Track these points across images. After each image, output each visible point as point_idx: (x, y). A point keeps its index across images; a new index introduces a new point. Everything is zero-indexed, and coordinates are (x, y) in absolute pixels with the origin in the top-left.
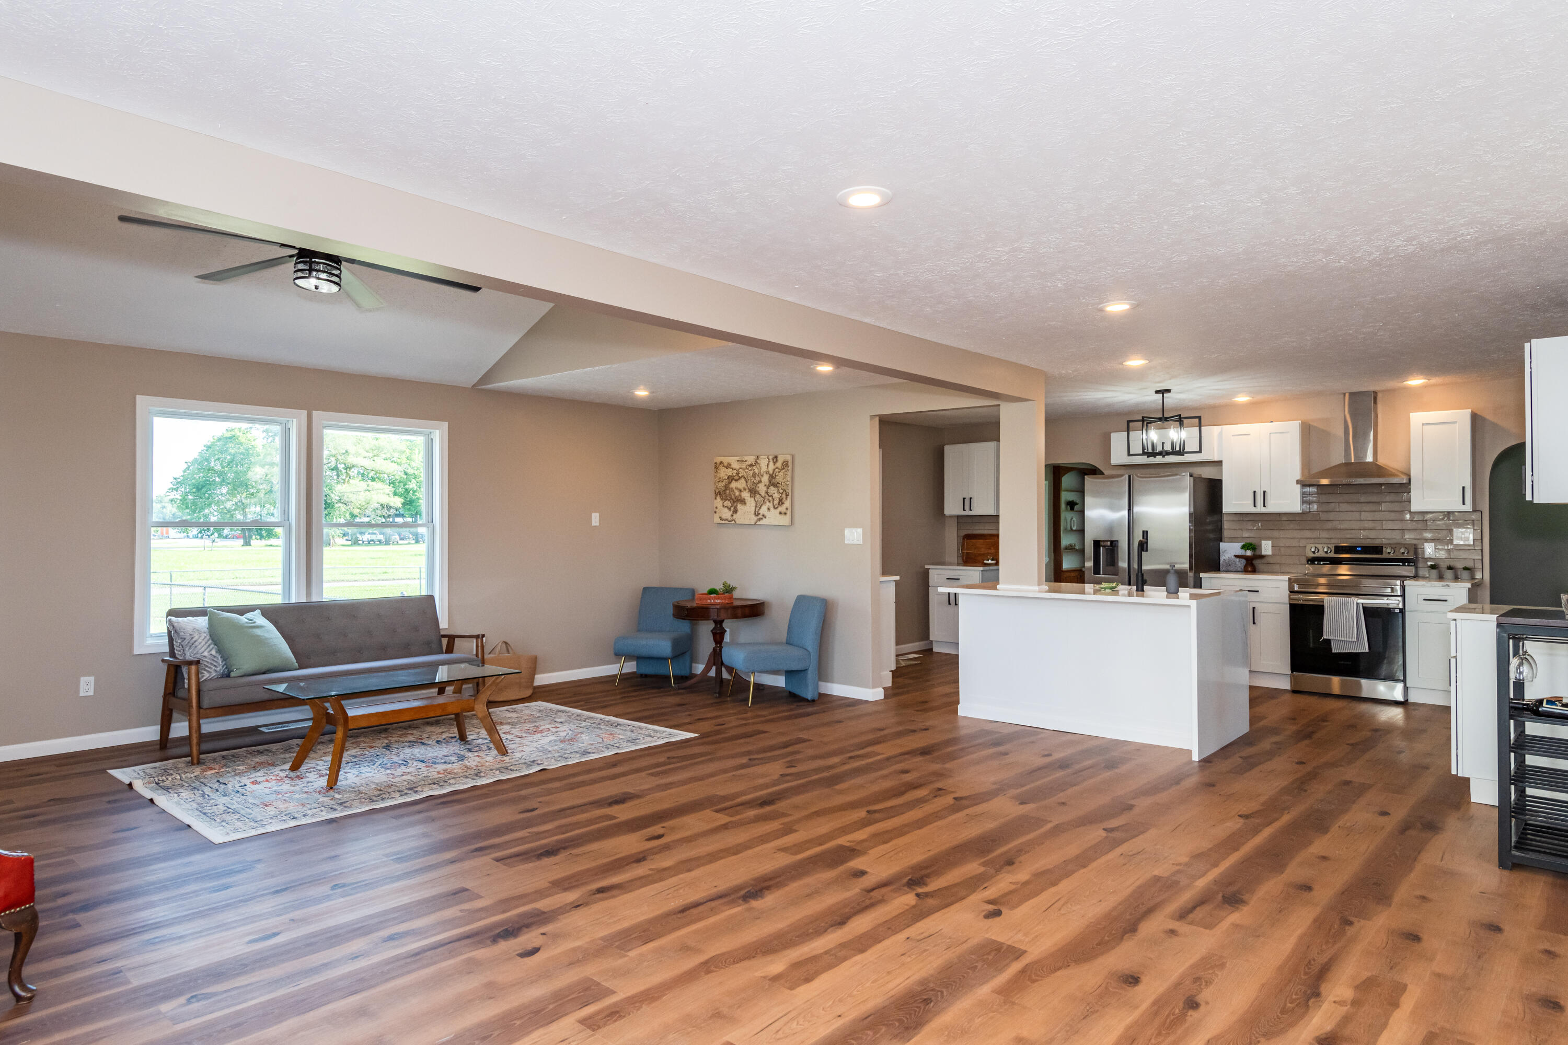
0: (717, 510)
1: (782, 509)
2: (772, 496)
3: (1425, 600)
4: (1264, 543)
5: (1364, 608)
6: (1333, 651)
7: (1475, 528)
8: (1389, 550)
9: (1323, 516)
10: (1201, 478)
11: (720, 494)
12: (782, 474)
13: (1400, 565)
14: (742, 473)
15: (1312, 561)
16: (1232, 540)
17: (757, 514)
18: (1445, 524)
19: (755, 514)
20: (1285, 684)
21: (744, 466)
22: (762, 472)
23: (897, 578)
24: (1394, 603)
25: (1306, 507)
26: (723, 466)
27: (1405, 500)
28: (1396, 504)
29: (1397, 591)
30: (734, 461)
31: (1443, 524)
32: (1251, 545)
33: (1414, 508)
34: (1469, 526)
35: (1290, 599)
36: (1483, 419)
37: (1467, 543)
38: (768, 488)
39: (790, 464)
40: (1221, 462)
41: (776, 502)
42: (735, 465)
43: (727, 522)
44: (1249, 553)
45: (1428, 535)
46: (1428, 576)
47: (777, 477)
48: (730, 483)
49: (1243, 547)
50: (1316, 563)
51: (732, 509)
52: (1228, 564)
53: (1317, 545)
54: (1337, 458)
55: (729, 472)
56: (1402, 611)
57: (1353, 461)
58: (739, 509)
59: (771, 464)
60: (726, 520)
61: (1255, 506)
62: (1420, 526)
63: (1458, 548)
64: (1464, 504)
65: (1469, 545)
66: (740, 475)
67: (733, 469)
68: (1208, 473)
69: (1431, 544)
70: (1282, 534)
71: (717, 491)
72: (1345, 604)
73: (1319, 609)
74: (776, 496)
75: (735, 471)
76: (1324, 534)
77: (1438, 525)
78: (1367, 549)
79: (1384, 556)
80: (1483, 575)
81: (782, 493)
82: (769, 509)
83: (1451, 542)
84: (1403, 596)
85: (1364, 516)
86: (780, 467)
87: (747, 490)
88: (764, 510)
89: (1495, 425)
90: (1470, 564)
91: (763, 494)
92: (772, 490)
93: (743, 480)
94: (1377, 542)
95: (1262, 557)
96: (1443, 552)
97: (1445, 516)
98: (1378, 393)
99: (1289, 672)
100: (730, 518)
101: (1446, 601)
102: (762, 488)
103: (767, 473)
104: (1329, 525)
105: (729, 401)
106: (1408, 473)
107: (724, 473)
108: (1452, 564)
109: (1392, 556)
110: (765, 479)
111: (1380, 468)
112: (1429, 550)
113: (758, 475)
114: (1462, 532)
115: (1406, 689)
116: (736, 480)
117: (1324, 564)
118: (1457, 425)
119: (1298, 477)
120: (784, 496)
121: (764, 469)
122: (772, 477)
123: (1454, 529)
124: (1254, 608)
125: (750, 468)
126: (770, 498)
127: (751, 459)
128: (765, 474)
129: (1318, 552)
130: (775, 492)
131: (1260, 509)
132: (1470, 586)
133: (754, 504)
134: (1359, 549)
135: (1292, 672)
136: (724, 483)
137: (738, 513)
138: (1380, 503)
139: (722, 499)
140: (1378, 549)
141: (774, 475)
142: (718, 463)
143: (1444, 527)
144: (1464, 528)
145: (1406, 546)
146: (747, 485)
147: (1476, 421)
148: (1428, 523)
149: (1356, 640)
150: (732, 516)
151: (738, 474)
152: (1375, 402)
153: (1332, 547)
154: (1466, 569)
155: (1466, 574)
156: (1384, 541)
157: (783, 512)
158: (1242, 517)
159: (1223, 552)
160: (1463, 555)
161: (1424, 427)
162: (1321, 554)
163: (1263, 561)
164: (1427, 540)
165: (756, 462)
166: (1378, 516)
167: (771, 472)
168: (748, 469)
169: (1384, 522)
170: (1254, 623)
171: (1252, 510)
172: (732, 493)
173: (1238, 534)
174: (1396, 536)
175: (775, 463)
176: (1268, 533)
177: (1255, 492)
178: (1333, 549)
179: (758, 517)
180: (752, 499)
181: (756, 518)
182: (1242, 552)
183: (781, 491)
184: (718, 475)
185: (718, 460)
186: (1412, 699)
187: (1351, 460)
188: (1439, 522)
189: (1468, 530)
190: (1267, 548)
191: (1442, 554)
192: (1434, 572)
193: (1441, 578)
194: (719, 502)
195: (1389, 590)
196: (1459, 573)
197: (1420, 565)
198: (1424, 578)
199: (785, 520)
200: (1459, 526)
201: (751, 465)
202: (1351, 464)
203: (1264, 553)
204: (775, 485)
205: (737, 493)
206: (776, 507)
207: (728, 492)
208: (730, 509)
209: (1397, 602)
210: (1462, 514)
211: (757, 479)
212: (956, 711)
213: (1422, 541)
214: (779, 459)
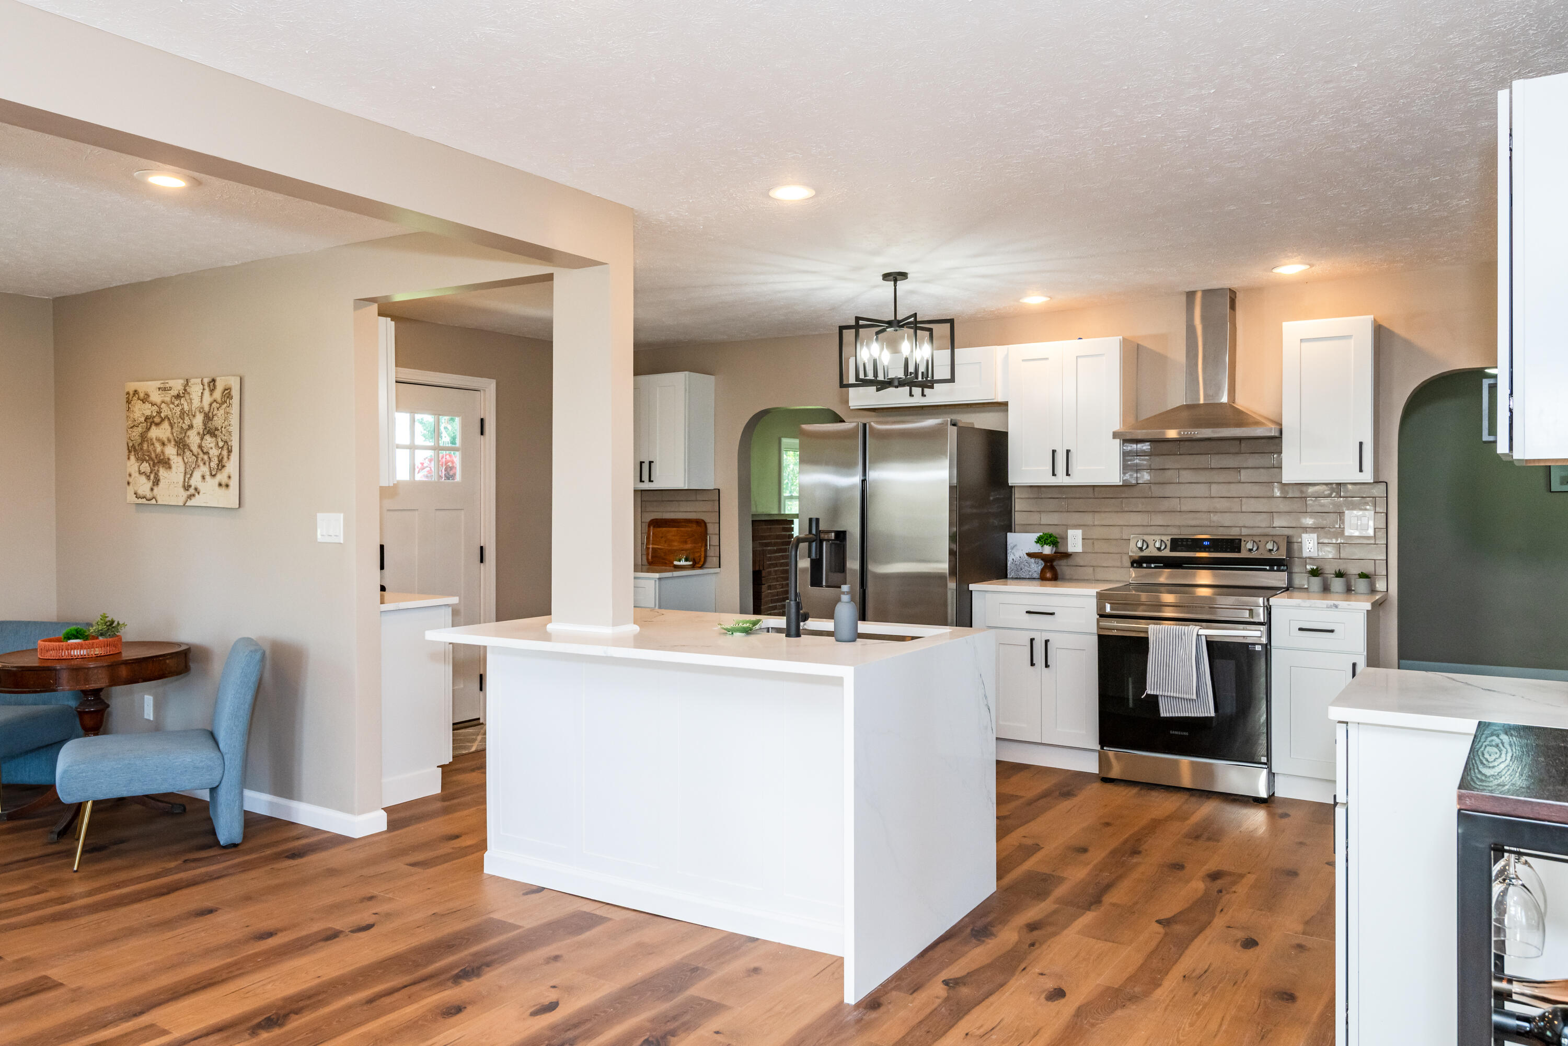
0: (131, 480)
1: (222, 477)
2: (207, 453)
3: (1300, 629)
4: (1071, 533)
5: (1209, 644)
6: (1162, 715)
7: (1378, 509)
8: (1249, 546)
9: (1157, 491)
10: (973, 429)
11: (135, 450)
12: (221, 411)
13: (1265, 570)
14: (165, 411)
15: (1138, 563)
16: (1026, 529)
17: (187, 487)
18: (1334, 504)
19: (184, 487)
20: (1091, 765)
21: (168, 399)
22: (194, 410)
23: (454, 600)
24: (1254, 635)
25: (1131, 477)
26: (139, 399)
27: (1275, 466)
28: (1262, 470)
29: (1258, 615)
30: (151, 387)
31: (1331, 504)
32: (1051, 536)
33: (1288, 476)
34: (1368, 507)
35: (1099, 627)
36: (1391, 333)
37: (1364, 534)
38: (202, 439)
39: (235, 393)
40: (1005, 404)
41: (214, 464)
42: (156, 397)
43: (144, 501)
44: (1047, 550)
45: (1309, 521)
46: (1306, 586)
47: (215, 418)
48: (148, 429)
49: (1039, 540)
50: (1145, 565)
51: (152, 476)
52: (1019, 568)
53: (1146, 538)
54: (1177, 397)
55: (148, 410)
56: (1267, 647)
57: (1202, 401)
58: (161, 478)
59: (207, 393)
60: (144, 497)
61: (1054, 474)
62: (1296, 506)
63: (1351, 542)
64: (1361, 470)
65: (1368, 538)
66: (162, 415)
67: (153, 405)
68: (986, 421)
69: (1311, 535)
70: (1098, 519)
71: (131, 444)
72: (1180, 637)
73: (1140, 645)
74: (214, 452)
75: (155, 408)
76: (1159, 520)
77: (1322, 506)
78: (1217, 544)
79: (1244, 554)
80: (1389, 585)
81: (222, 448)
82: (203, 477)
83: (1341, 532)
84: (1268, 623)
85: (1215, 490)
86: (219, 400)
87: (173, 443)
88: (196, 480)
89: (1407, 343)
90: (1368, 568)
91: (195, 449)
92: (209, 441)
93: (166, 425)
94: (1233, 533)
95: (1067, 555)
96: (1328, 549)
97: (1333, 490)
98: (1238, 293)
99: (1098, 747)
100: (149, 494)
101: (1332, 631)
102: (193, 439)
103: (201, 410)
104: (1165, 505)
105: (149, 279)
106: (1279, 421)
107: (141, 411)
108: (1342, 567)
109: (1254, 555)
110: (198, 421)
111: (1239, 412)
112: (1309, 545)
113: (188, 415)
114: (1357, 516)
115: (1271, 775)
116: (157, 424)
117: (1155, 567)
118: (1352, 341)
119: (1117, 426)
120: (225, 453)
121: (196, 403)
122: (208, 418)
123: (1347, 512)
124: (1047, 642)
125: (176, 402)
126: (206, 457)
127: (177, 385)
128: (198, 413)
129: (1147, 547)
130: (213, 445)
131: (1061, 479)
132: (1370, 608)
133: (182, 469)
134: (1206, 543)
135: (1102, 748)
136: (140, 429)
137: (161, 484)
138: (1238, 469)
139: (137, 459)
140: (1233, 544)
141: (210, 414)
142: (131, 393)
143: (1331, 508)
144: (1361, 509)
145: (1275, 539)
146: (172, 434)
147: (1380, 334)
148: (1309, 502)
149: (1194, 697)
150: (152, 489)
151: (159, 413)
152: (1233, 306)
153: (1167, 539)
154: (1363, 576)
155: (1362, 585)
156: (1245, 531)
157: (224, 481)
158: (1038, 490)
159: (1012, 549)
160: (1358, 553)
161: (1304, 345)
162: (1152, 552)
163: (1070, 561)
164: (1306, 529)
165: (185, 390)
166: (1234, 490)
167: (206, 409)
168: (173, 403)
169: (1244, 500)
170: (1047, 666)
171: (1050, 481)
172: (151, 448)
173: (1034, 518)
174: (1261, 522)
175: (212, 391)
176: (1075, 518)
177: (1054, 452)
178: (1169, 544)
179: (189, 493)
180: (180, 459)
181: (185, 494)
182: (1036, 548)
183: (221, 444)
184: (132, 416)
185: (131, 386)
186: (1280, 793)
187: (1199, 400)
188: (1323, 501)
189: (1367, 513)
190: (1075, 542)
191: (1329, 553)
192: (1316, 582)
193: (1326, 589)
194: (133, 465)
195: (1247, 613)
196: (1353, 583)
197: (1296, 569)
198: (1301, 589)
199: (229, 498)
200: (1353, 507)
201: (178, 397)
202: (1199, 406)
203: (1071, 549)
204: (212, 433)
205: (159, 448)
206: (214, 473)
207: (145, 446)
208: (148, 477)
209: (1258, 634)
210: (1358, 487)
211: (187, 422)
212: (479, 865)
213: (1300, 530)
214: (217, 383)
